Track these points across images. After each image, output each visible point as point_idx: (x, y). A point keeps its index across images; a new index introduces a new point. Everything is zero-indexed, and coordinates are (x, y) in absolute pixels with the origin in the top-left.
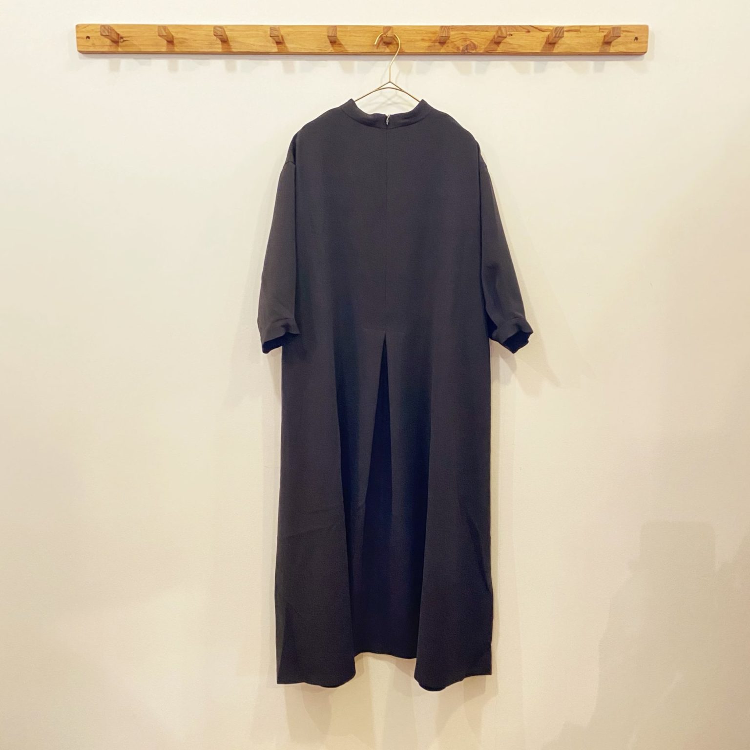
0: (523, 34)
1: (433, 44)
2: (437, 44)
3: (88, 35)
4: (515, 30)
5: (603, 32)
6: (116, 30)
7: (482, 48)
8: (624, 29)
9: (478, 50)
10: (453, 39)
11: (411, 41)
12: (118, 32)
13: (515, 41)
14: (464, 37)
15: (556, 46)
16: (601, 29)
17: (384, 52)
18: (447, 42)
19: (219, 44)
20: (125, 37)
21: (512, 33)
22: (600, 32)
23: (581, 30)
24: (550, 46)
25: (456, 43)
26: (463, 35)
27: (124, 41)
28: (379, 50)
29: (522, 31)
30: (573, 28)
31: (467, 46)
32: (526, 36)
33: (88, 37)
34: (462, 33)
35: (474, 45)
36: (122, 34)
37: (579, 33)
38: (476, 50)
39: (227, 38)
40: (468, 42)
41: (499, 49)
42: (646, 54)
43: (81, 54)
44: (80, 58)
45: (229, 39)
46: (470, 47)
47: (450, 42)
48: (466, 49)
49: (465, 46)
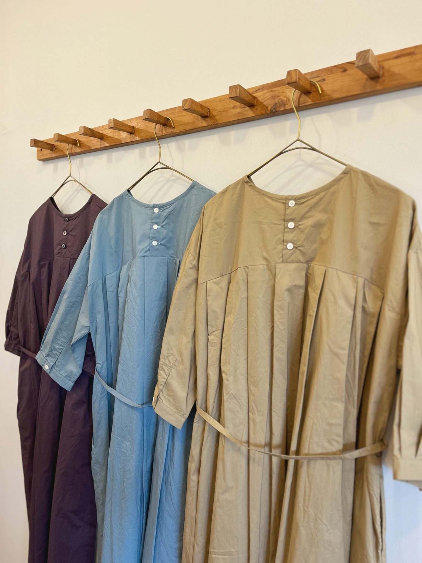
0: (338, 75)
1: (244, 109)
2: (248, 108)
4: (329, 73)
9: (286, 106)
10: (262, 99)
14: (273, 95)
15: (381, 80)
17: (202, 127)
18: (256, 104)
20: (56, 146)
21: (324, 77)
23: (417, 51)
24: (373, 82)
25: (265, 103)
26: (269, 93)
27: (56, 149)
29: (337, 73)
30: (407, 52)
31: (276, 104)
33: (41, 150)
34: (272, 91)
35: (283, 102)
37: (414, 56)
38: (284, 108)
40: (276, 100)
41: (309, 100)
46: (279, 106)
47: (259, 104)
48: (274, 108)
49: (273, 105)
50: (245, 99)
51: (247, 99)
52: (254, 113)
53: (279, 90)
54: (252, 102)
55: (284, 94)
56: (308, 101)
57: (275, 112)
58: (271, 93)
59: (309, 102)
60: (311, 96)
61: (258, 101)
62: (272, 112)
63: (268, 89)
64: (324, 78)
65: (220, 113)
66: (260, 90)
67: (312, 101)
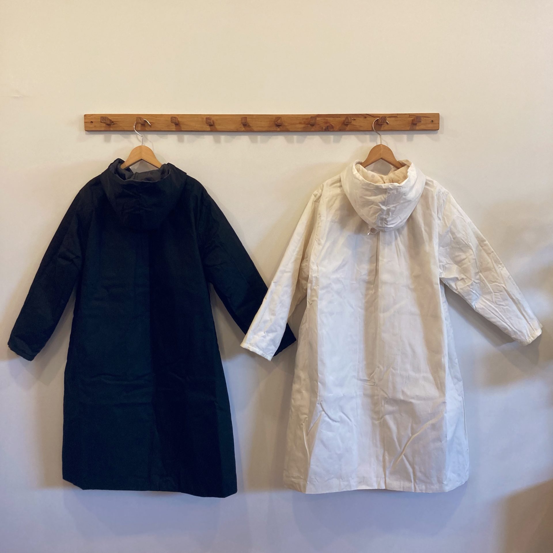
0: (362, 119)
1: (306, 126)
2: (309, 126)
3: (92, 121)
4: (357, 117)
5: (411, 117)
6: (109, 118)
7: (337, 127)
8: (425, 116)
9: (334, 129)
10: (318, 122)
11: (293, 124)
12: (111, 119)
13: (357, 123)
14: (326, 122)
15: (383, 126)
16: (410, 115)
17: (276, 131)
18: (315, 124)
19: (173, 126)
20: (114, 122)
21: (355, 118)
22: (409, 117)
23: (398, 116)
25: (321, 125)
26: (325, 120)
28: (273, 130)
29: (361, 118)
30: (394, 115)
31: (328, 127)
32: (364, 120)
33: (92, 122)
34: (325, 119)
35: (332, 125)
36: (113, 120)
37: (397, 118)
39: (179, 123)
40: (328, 125)
41: (347, 128)
42: (439, 130)
43: (87, 132)
44: (86, 134)
45: (180, 123)
47: (317, 125)
49: (326, 126)
53: (329, 119)
55: (333, 122)
63: (322, 117)
65: (290, 125)
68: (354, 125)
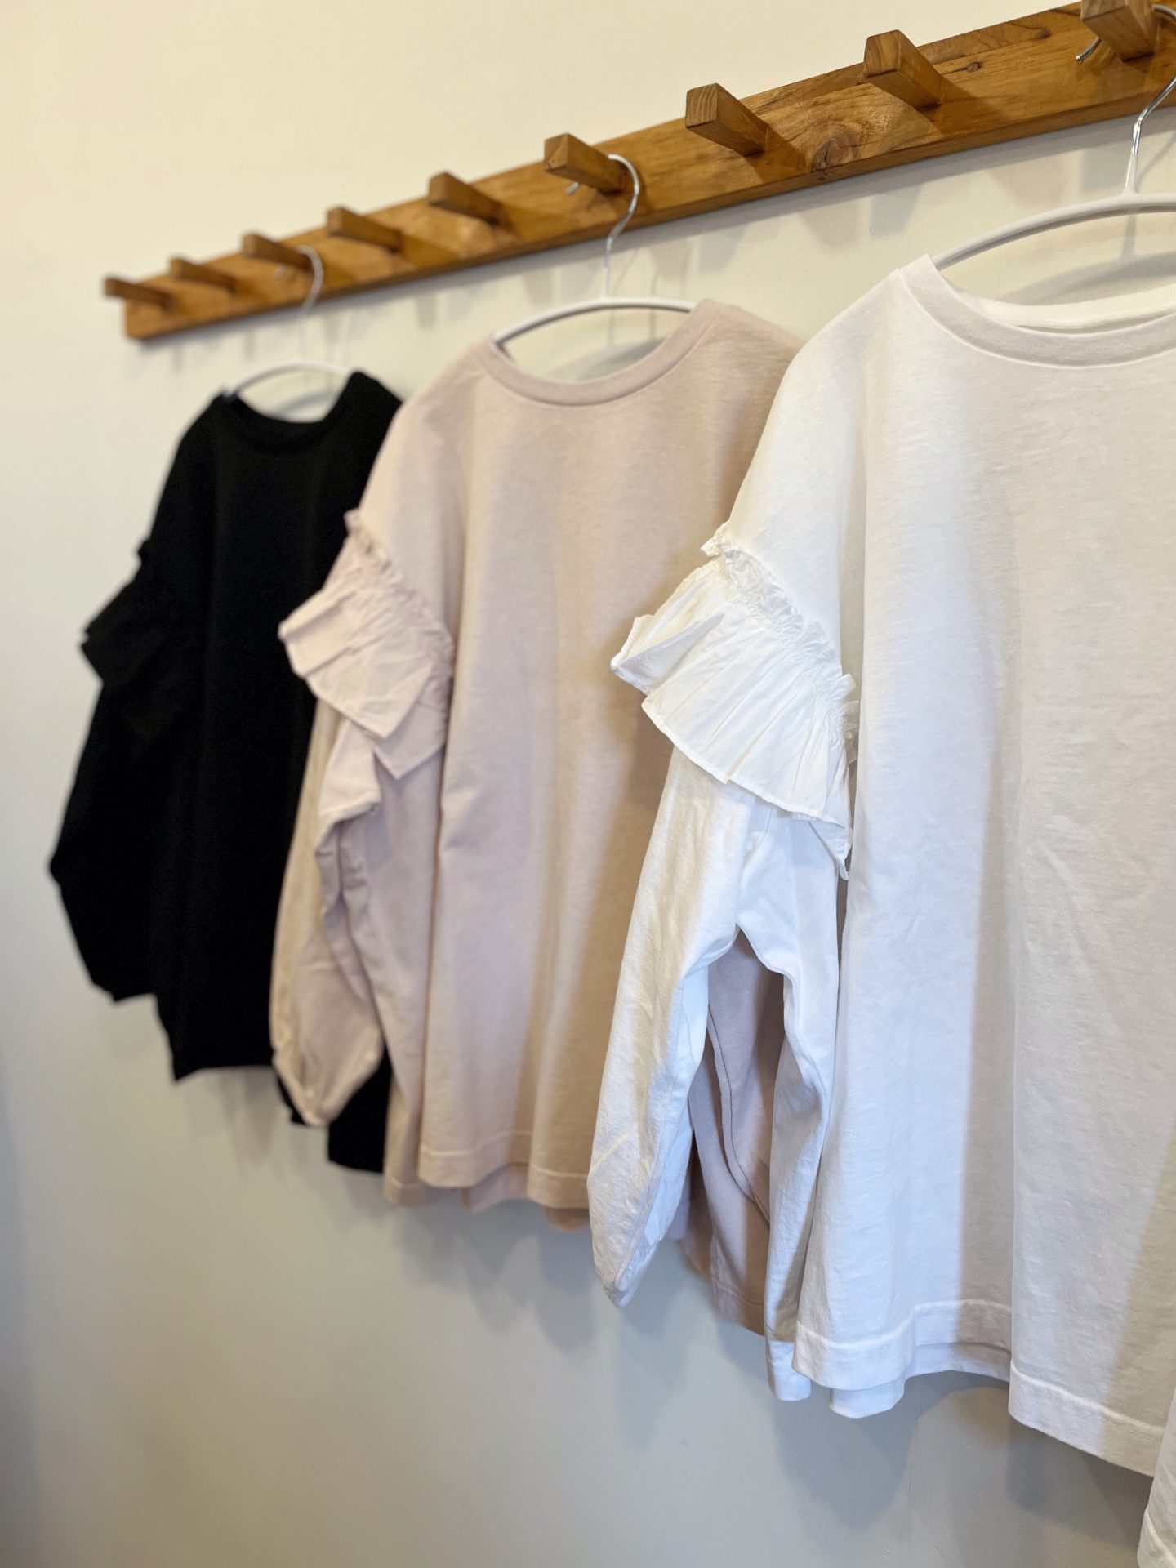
0: (1026, 49)
4: (993, 44)
7: (875, 138)
9: (861, 149)
14: (821, 117)
15: (1157, 61)
21: (980, 57)
24: (1132, 71)
26: (810, 111)
29: (1019, 41)
31: (829, 143)
32: (1032, 56)
34: (816, 104)
35: (850, 137)
38: (855, 155)
40: (831, 131)
41: (932, 128)
46: (838, 148)
47: (778, 145)
48: (823, 157)
49: (822, 148)
50: (736, 130)
51: (740, 130)
52: (761, 175)
53: (839, 100)
54: (756, 141)
55: (855, 113)
56: (930, 132)
57: (826, 169)
58: (812, 109)
59: (933, 133)
60: (939, 115)
61: (774, 135)
62: (818, 170)
63: (804, 98)
64: (978, 60)
65: (657, 178)
66: (781, 103)
67: (943, 132)
68: (973, 99)
